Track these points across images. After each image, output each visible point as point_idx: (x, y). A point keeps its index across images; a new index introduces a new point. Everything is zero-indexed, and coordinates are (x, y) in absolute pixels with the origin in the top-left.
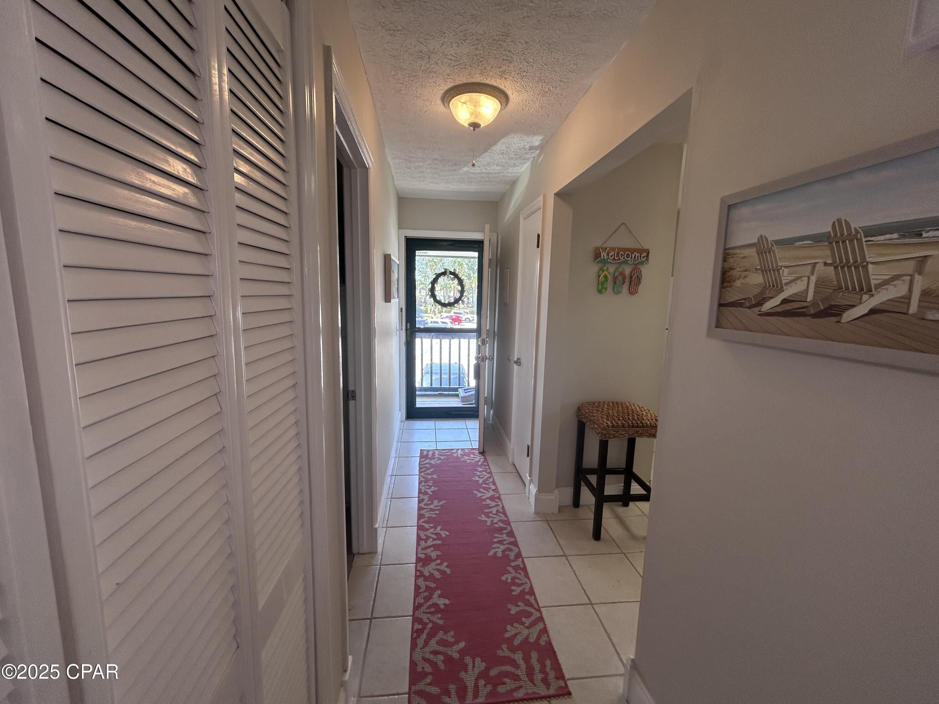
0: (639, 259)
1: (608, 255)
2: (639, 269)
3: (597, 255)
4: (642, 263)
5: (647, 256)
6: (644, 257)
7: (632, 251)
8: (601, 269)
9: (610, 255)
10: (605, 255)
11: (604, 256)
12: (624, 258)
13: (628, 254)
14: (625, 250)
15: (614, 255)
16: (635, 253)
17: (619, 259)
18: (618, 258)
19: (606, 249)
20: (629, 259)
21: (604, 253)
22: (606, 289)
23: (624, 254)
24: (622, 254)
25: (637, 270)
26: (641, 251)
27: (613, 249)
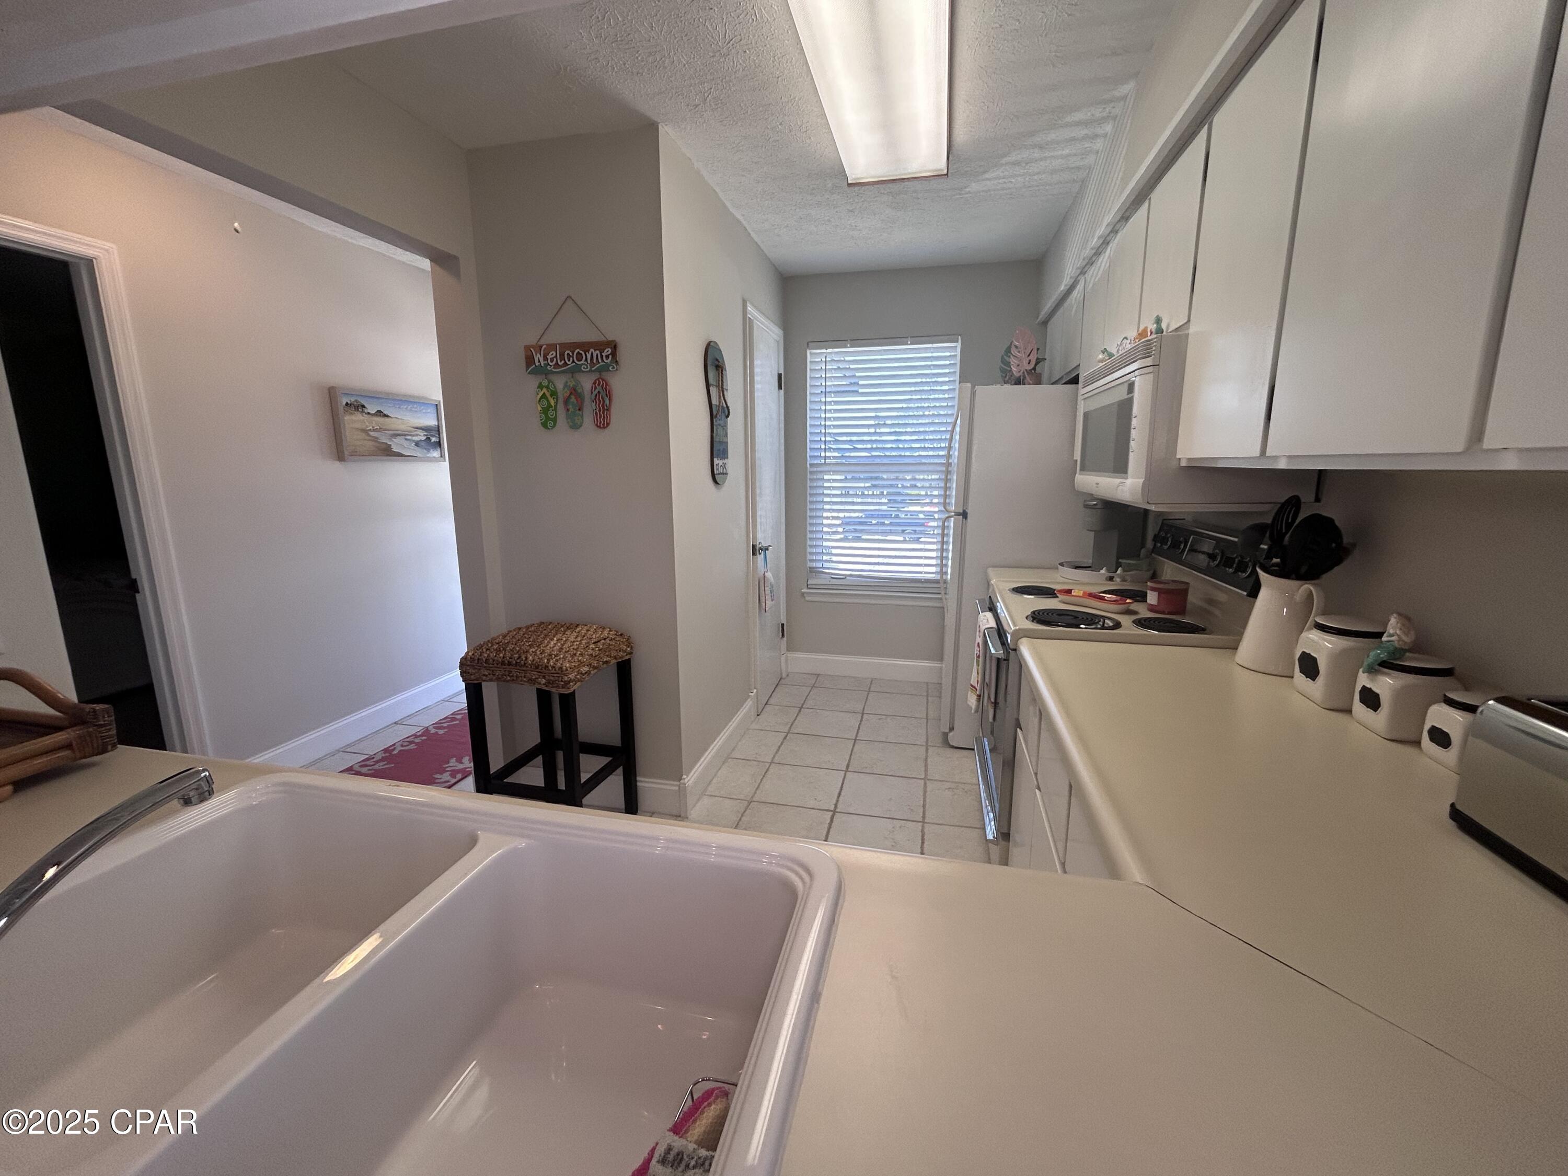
0: (600, 361)
1: (545, 358)
2: (603, 380)
3: (530, 360)
4: (605, 368)
5: (614, 354)
6: (607, 357)
7: (586, 346)
8: (540, 387)
9: (549, 357)
10: (541, 359)
11: (539, 361)
12: (573, 361)
13: (578, 353)
14: (573, 346)
15: (556, 356)
16: (592, 350)
17: (566, 364)
18: (563, 362)
19: (541, 347)
20: (582, 362)
21: (538, 355)
22: (555, 420)
23: (573, 354)
24: (568, 354)
25: (599, 382)
26: (600, 346)
27: (552, 347)
